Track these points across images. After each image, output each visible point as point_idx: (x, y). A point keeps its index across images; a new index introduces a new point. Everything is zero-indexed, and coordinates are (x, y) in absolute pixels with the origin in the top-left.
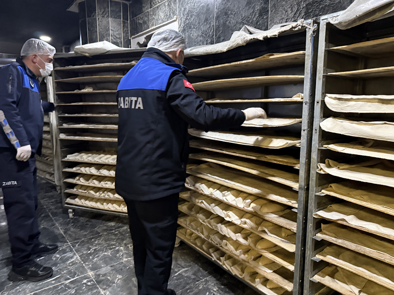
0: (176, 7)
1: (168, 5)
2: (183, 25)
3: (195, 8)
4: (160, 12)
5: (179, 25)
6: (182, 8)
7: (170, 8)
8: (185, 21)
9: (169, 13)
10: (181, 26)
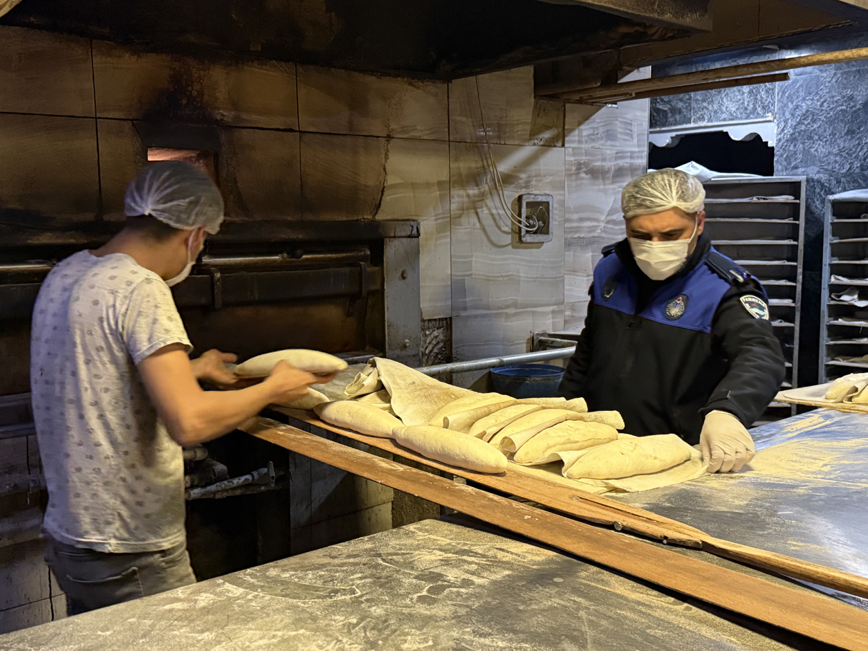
0: (772, 99)
1: (749, 92)
2: (789, 131)
3: (822, 110)
4: (724, 100)
5: (780, 130)
6: (790, 103)
7: (756, 99)
8: (796, 126)
9: (752, 106)
10: (786, 132)
